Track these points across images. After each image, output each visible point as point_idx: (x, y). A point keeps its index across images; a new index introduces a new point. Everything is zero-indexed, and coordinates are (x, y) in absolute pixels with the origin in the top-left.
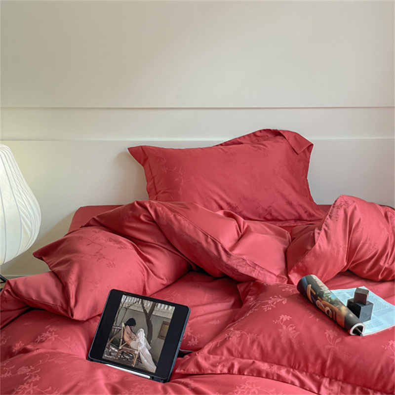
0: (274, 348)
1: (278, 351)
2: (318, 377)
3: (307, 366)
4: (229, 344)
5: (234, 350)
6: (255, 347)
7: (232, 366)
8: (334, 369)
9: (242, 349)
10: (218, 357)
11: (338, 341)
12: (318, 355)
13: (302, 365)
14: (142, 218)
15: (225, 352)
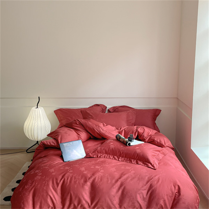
0: (108, 150)
1: (110, 151)
2: (119, 157)
3: (116, 154)
4: (97, 150)
5: (99, 151)
6: (104, 150)
7: (98, 155)
8: (123, 155)
9: (101, 151)
10: (95, 153)
11: (124, 148)
12: (119, 151)
13: (115, 154)
14: (78, 123)
15: (97, 152)
